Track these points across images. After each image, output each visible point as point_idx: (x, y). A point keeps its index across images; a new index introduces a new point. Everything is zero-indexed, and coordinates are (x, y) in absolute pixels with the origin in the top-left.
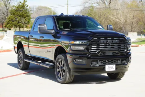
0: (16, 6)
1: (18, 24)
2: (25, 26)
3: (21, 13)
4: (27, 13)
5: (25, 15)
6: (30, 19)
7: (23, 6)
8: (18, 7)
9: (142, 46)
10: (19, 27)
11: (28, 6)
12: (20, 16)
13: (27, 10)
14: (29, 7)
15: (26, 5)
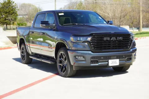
0: (1, 3)
1: (5, 21)
2: (12, 23)
3: (7, 10)
4: (14, 10)
5: (12, 11)
6: (17, 15)
7: (9, 2)
8: (3, 4)
9: (140, 38)
10: (6, 24)
11: (14, 2)
12: (6, 13)
13: (13, 6)
14: (15, 4)
15: (12, 1)
